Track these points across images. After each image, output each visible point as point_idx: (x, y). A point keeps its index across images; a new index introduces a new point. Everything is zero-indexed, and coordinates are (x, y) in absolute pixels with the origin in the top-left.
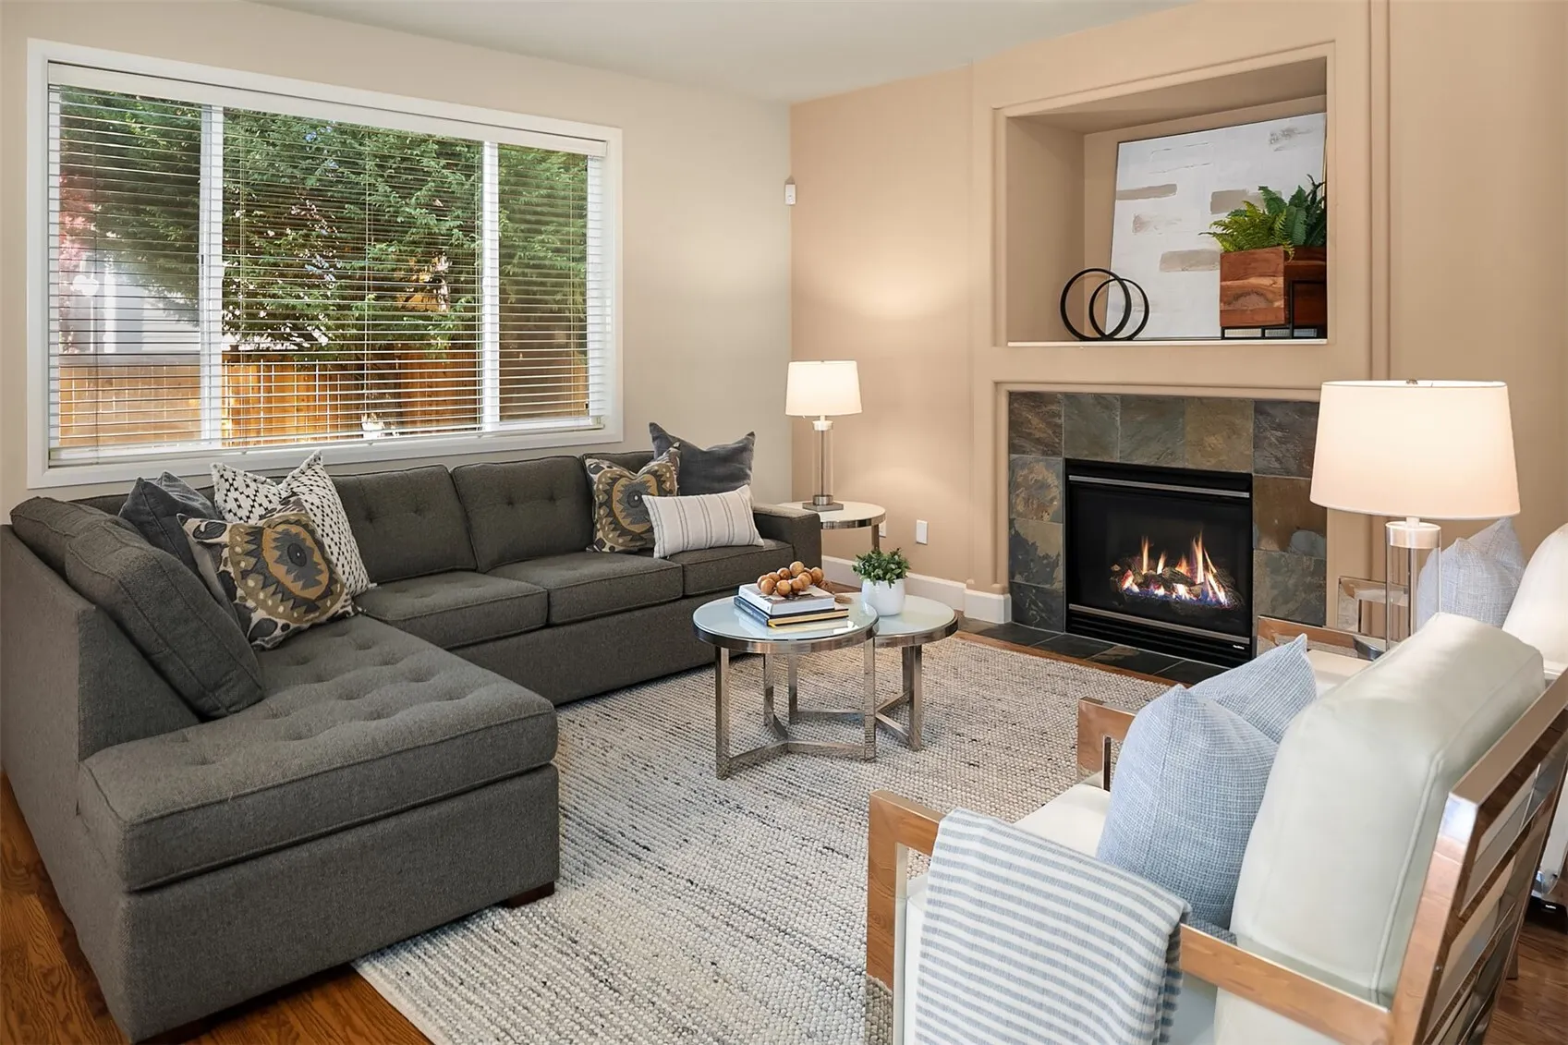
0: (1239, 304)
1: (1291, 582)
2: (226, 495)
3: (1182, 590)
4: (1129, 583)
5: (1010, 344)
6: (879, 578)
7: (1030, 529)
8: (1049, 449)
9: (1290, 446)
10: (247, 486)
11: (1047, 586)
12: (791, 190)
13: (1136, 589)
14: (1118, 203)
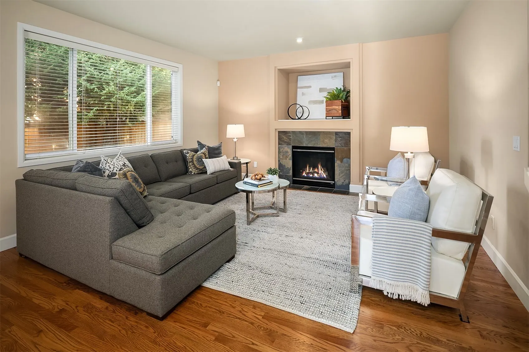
0: (330, 112)
1: (343, 169)
2: (106, 165)
3: (316, 175)
4: (304, 174)
5: (279, 120)
6: (274, 174)
7: (284, 162)
8: (288, 144)
9: (343, 141)
10: (111, 162)
11: (288, 174)
12: (219, 83)
13: (306, 175)
14: (298, 89)
